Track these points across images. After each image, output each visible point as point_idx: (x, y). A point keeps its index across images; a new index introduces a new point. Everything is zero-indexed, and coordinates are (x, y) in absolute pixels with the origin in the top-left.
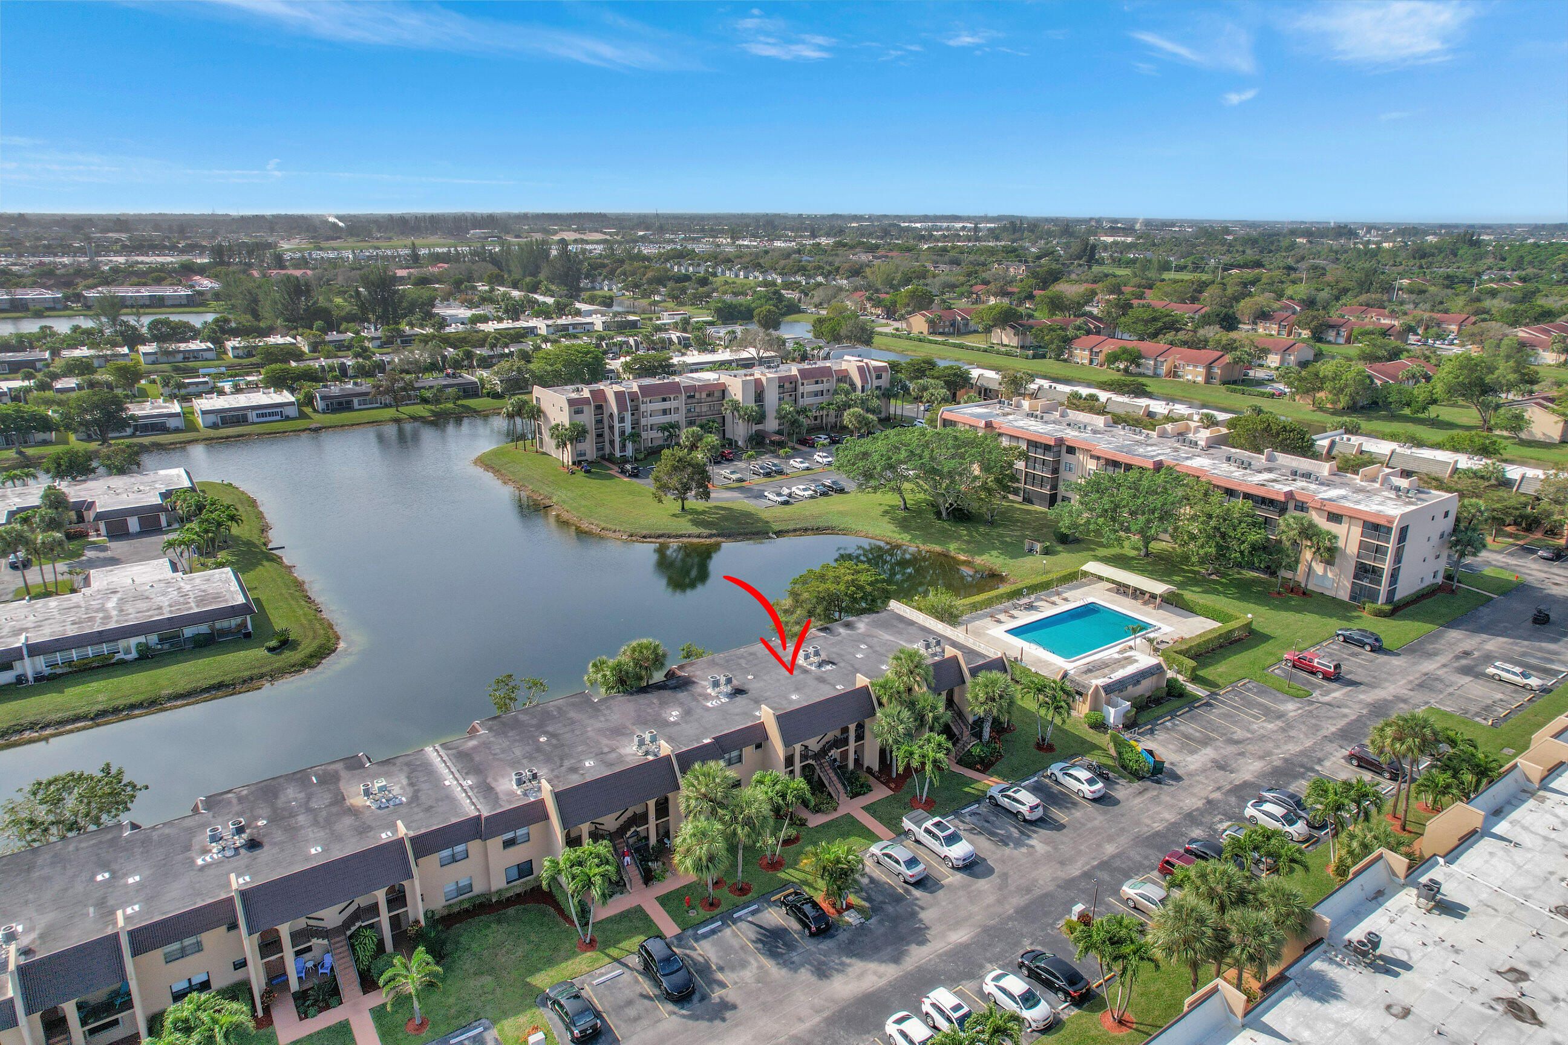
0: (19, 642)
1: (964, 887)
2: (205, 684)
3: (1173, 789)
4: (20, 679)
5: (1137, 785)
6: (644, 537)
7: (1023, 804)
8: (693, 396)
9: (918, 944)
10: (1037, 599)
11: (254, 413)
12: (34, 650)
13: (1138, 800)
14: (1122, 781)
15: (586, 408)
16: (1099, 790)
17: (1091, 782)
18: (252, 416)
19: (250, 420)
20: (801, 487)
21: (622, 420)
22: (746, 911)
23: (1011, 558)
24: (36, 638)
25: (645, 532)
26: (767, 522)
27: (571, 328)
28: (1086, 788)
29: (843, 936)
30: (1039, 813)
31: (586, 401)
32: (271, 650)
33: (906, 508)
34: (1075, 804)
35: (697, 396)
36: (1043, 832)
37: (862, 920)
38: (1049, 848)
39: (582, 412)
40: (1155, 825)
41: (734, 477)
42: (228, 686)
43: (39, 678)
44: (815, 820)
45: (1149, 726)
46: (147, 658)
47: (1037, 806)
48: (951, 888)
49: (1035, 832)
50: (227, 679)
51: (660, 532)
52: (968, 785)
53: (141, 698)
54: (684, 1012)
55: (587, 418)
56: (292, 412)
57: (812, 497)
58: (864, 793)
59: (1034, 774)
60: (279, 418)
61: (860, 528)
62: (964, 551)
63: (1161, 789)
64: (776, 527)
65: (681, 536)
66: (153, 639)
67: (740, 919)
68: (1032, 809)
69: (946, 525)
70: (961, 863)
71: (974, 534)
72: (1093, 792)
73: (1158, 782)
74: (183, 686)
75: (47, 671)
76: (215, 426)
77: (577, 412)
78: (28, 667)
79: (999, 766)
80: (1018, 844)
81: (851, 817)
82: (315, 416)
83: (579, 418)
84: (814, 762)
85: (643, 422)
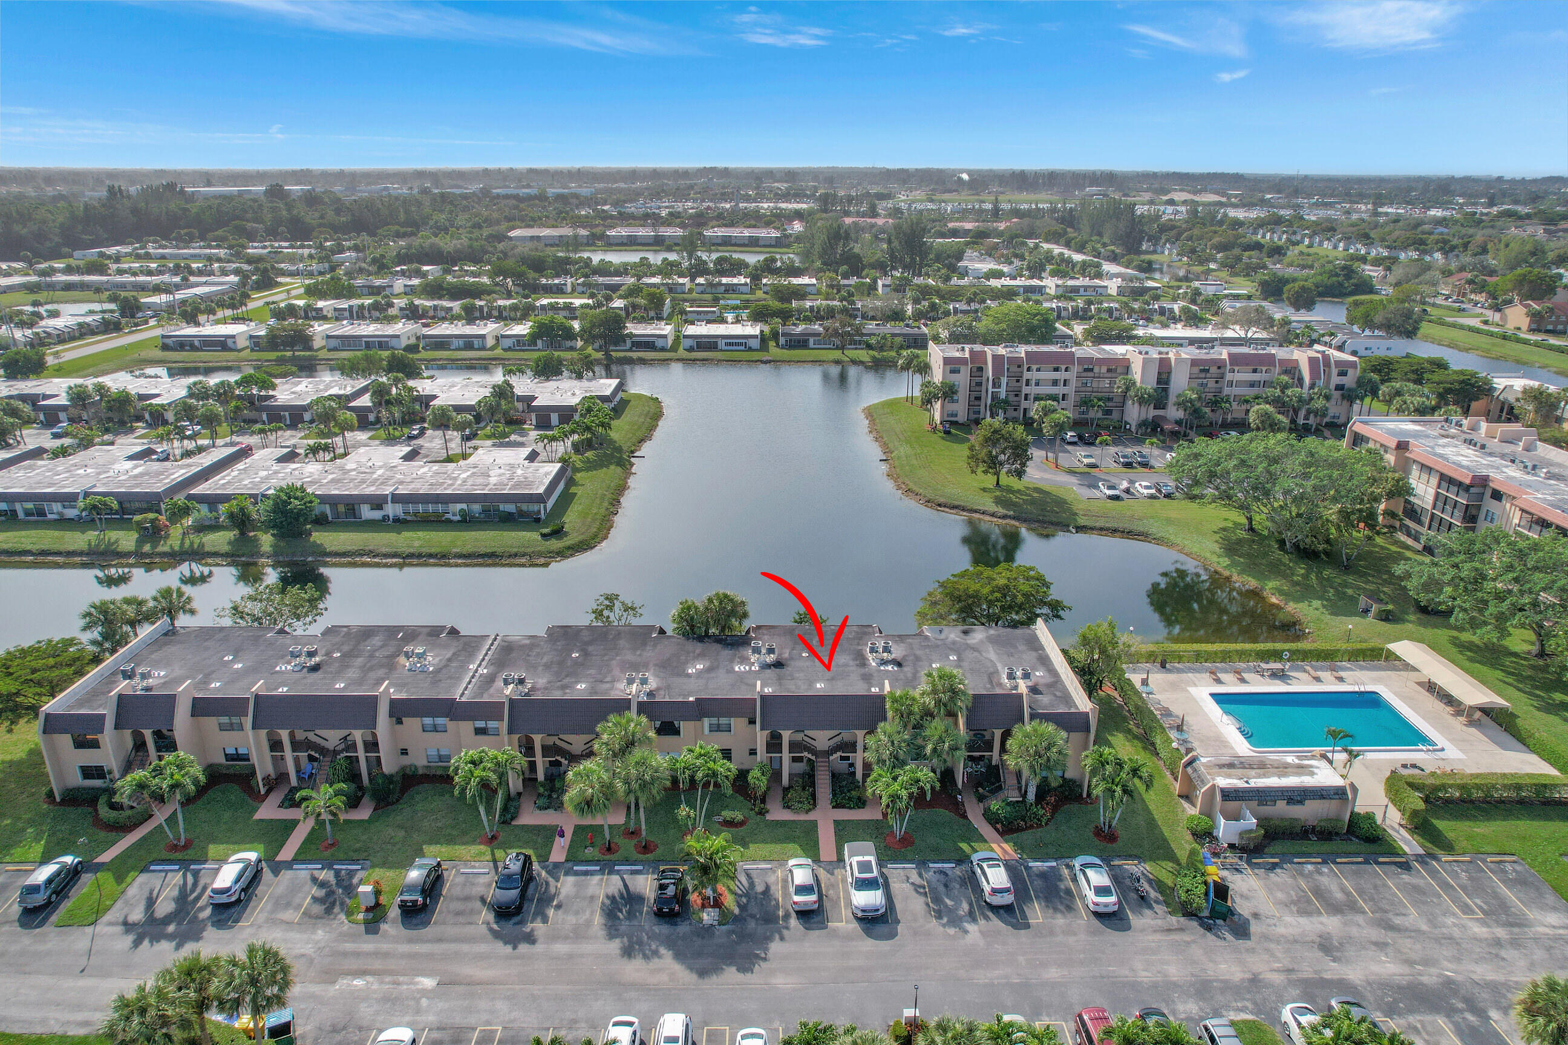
0: (388, 490)
1: (848, 937)
2: (483, 550)
3: (1220, 943)
4: (385, 518)
5: (1175, 920)
6: (940, 505)
7: (988, 883)
9: (738, 970)
10: (1292, 669)
11: (724, 341)
12: (396, 498)
13: (1158, 937)
14: (1160, 909)
15: (963, 368)
16: (1106, 905)
17: (1101, 891)
18: (721, 344)
19: (719, 347)
20: (1144, 484)
21: (996, 384)
22: (629, 868)
23: (1332, 614)
24: (402, 490)
25: (942, 500)
26: (1076, 514)
27: (1082, 290)
28: (1091, 896)
29: (683, 928)
30: (1008, 899)
31: (962, 361)
32: (544, 536)
33: (1251, 529)
34: (1070, 908)
35: (1096, 370)
36: (996, 923)
37: (716, 923)
38: (981, 943)
39: (958, 372)
40: (1144, 974)
41: (1086, 461)
42: (497, 556)
43: (397, 520)
44: (777, 813)
45: (1277, 860)
46: (467, 522)
47: (1007, 890)
48: (835, 933)
49: (987, 918)
50: (499, 550)
51: (956, 503)
52: (968, 840)
53: (438, 550)
54: (495, 927)
55: (962, 379)
56: (755, 344)
57: (1152, 497)
58: (850, 808)
59: (1056, 859)
60: (743, 348)
61: (1178, 541)
62: (1281, 592)
63: (1204, 936)
64: (1082, 521)
65: (976, 511)
66: (476, 508)
67: (618, 872)
68: (995, 891)
69: (1286, 559)
70: (860, 914)
71: (1313, 576)
72: (1097, 904)
73: (1209, 929)
74: (469, 549)
75: (402, 516)
76: (690, 349)
77: (953, 372)
78: (392, 510)
79: (1027, 836)
80: (955, 921)
81: (814, 825)
82: (774, 351)
83: (955, 378)
84: (813, 758)
85: (1025, 390)
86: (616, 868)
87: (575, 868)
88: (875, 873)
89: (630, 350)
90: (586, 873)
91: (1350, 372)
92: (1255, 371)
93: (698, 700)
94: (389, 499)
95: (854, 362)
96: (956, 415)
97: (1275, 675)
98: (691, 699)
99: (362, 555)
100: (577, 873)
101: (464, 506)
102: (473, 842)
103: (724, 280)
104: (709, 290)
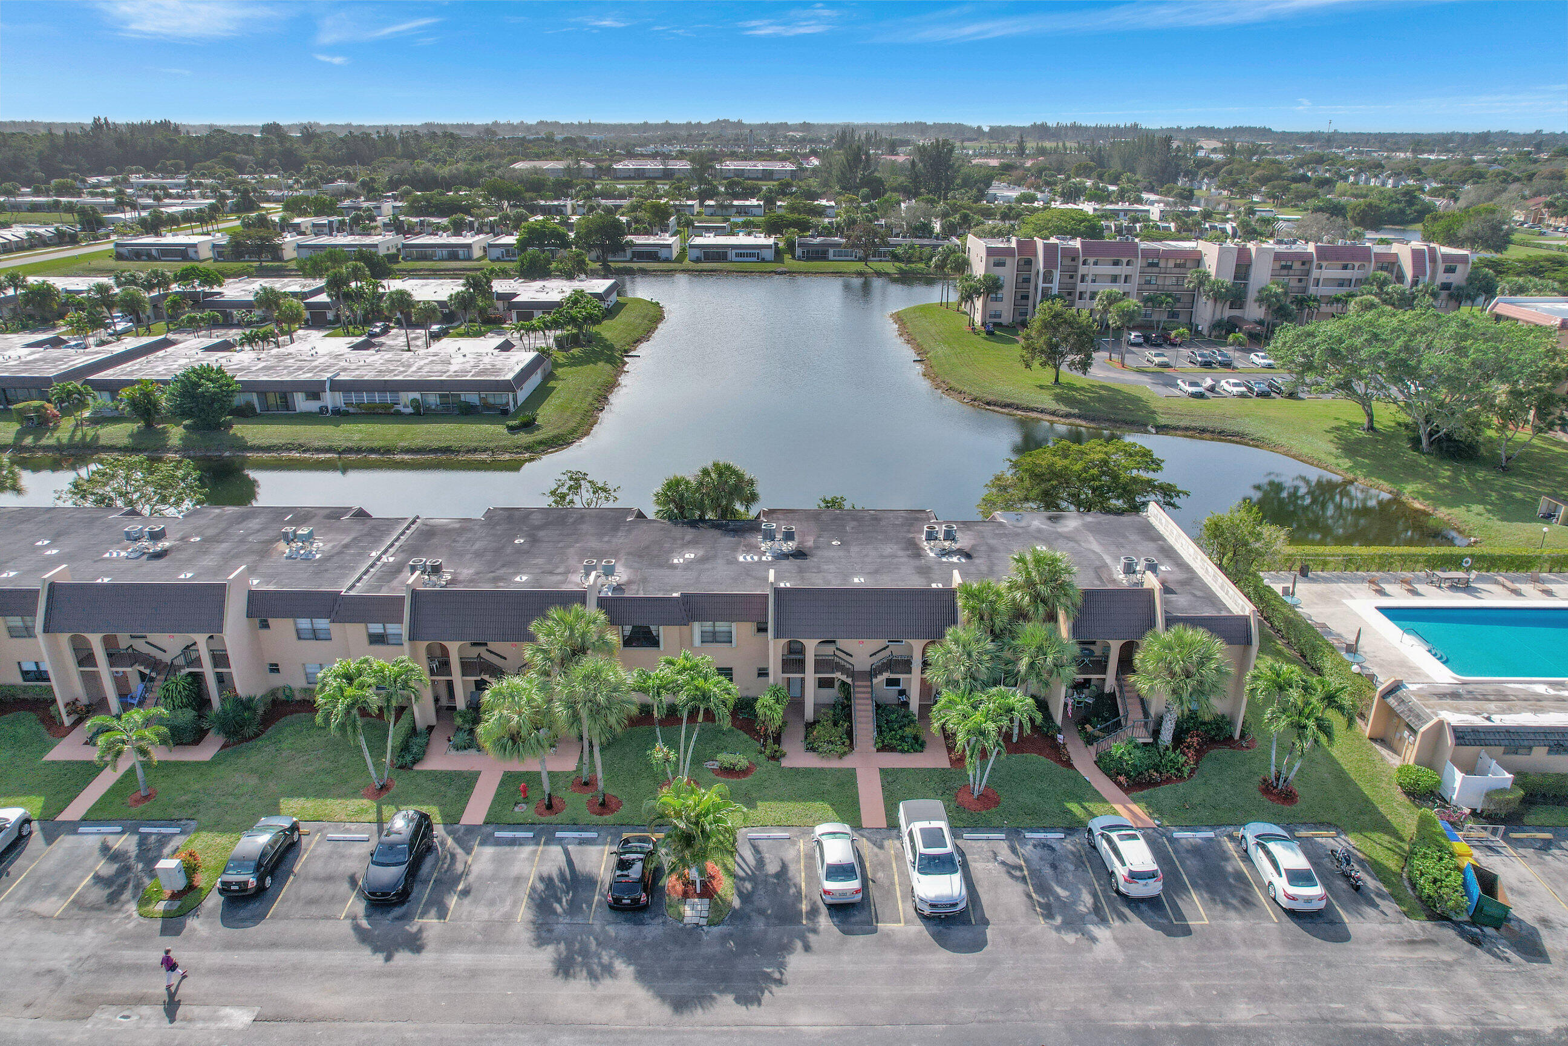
0: (325, 376)
1: (909, 948)
2: (435, 444)
3: (1501, 966)
4: (323, 410)
5: (1418, 926)
6: (988, 404)
7: (1123, 864)
8: (1156, 265)
9: (738, 1000)
10: (1479, 579)
11: (734, 252)
12: (336, 386)
13: (1397, 953)
14: (1389, 907)
15: (1009, 261)
16: (1308, 900)
17: (1297, 877)
18: (732, 254)
19: (729, 258)
20: (1232, 381)
21: (1048, 278)
22: (576, 834)
23: (1503, 519)
25: (991, 398)
26: (1154, 412)
28: (1281, 884)
29: (653, 930)
30: (1154, 888)
31: (1009, 252)
32: (511, 429)
33: (1371, 428)
34: (1248, 902)
35: (1162, 264)
36: (1137, 925)
37: (703, 922)
38: (1119, 957)
39: (1003, 264)
40: (1393, 1016)
41: (1157, 360)
42: (453, 452)
43: (337, 412)
44: (797, 758)
45: (1548, 836)
46: (420, 413)
47: (1152, 875)
48: (889, 942)
49: (1122, 917)
50: (455, 445)
51: (1009, 401)
52: (1080, 799)
53: (382, 444)
54: (364, 923)
55: (1008, 274)
56: (769, 254)
57: (1242, 395)
58: (902, 751)
59: (1213, 827)
60: (755, 259)
61: (1283, 441)
62: (1426, 496)
63: (1470, 954)
64: (1162, 420)
65: (1032, 410)
66: (433, 399)
67: (560, 841)
68: (1134, 876)
69: (1423, 460)
70: (927, 911)
71: (1463, 478)
72: (1293, 898)
73: (1476, 941)
74: (419, 442)
75: (344, 407)
76: (698, 260)
77: (998, 264)
78: (330, 399)
79: (1162, 793)
80: (1074, 923)
81: (852, 773)
82: (788, 261)
83: (999, 272)
84: (849, 681)
85: (1080, 287)
86: (558, 834)
87: (497, 834)
88: (949, 848)
89: (631, 261)
90: (513, 842)
91: (1460, 268)
92: (1345, 267)
93: (684, 596)
94: (328, 385)
95: (879, 274)
96: (1000, 316)
97: (1456, 586)
98: (675, 595)
99: (290, 450)
100: (499, 842)
101: (416, 395)
102: (355, 794)
103: (736, 203)
104: (719, 212)
